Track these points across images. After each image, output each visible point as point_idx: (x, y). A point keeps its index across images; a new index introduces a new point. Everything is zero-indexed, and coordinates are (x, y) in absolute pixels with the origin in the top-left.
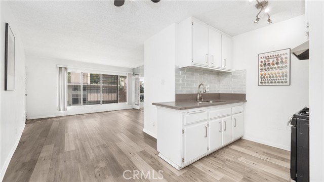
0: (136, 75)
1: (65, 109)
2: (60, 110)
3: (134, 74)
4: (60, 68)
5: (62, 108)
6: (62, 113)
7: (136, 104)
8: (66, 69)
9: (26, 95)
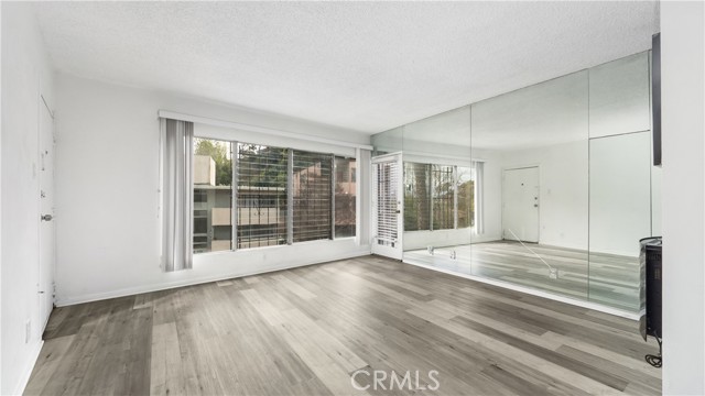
0: (380, 153)
1: (186, 265)
2: (168, 268)
3: (376, 152)
4: (171, 123)
5: (176, 260)
6: (177, 278)
7: (380, 242)
8: (188, 126)
9: (47, 218)
